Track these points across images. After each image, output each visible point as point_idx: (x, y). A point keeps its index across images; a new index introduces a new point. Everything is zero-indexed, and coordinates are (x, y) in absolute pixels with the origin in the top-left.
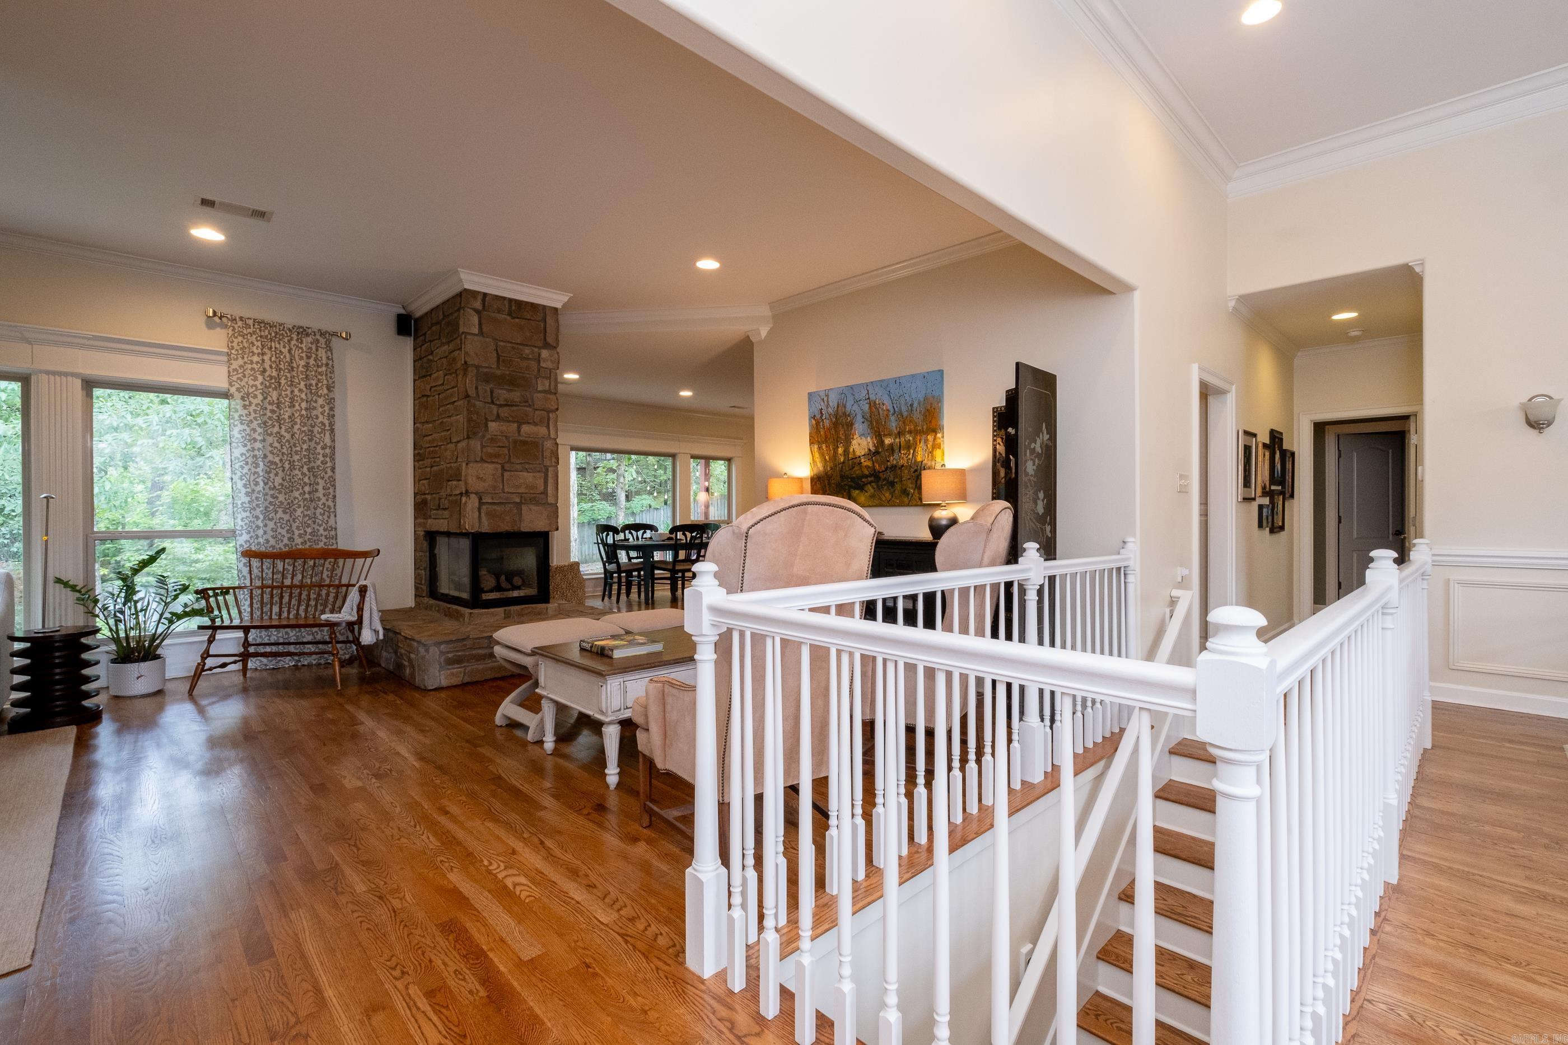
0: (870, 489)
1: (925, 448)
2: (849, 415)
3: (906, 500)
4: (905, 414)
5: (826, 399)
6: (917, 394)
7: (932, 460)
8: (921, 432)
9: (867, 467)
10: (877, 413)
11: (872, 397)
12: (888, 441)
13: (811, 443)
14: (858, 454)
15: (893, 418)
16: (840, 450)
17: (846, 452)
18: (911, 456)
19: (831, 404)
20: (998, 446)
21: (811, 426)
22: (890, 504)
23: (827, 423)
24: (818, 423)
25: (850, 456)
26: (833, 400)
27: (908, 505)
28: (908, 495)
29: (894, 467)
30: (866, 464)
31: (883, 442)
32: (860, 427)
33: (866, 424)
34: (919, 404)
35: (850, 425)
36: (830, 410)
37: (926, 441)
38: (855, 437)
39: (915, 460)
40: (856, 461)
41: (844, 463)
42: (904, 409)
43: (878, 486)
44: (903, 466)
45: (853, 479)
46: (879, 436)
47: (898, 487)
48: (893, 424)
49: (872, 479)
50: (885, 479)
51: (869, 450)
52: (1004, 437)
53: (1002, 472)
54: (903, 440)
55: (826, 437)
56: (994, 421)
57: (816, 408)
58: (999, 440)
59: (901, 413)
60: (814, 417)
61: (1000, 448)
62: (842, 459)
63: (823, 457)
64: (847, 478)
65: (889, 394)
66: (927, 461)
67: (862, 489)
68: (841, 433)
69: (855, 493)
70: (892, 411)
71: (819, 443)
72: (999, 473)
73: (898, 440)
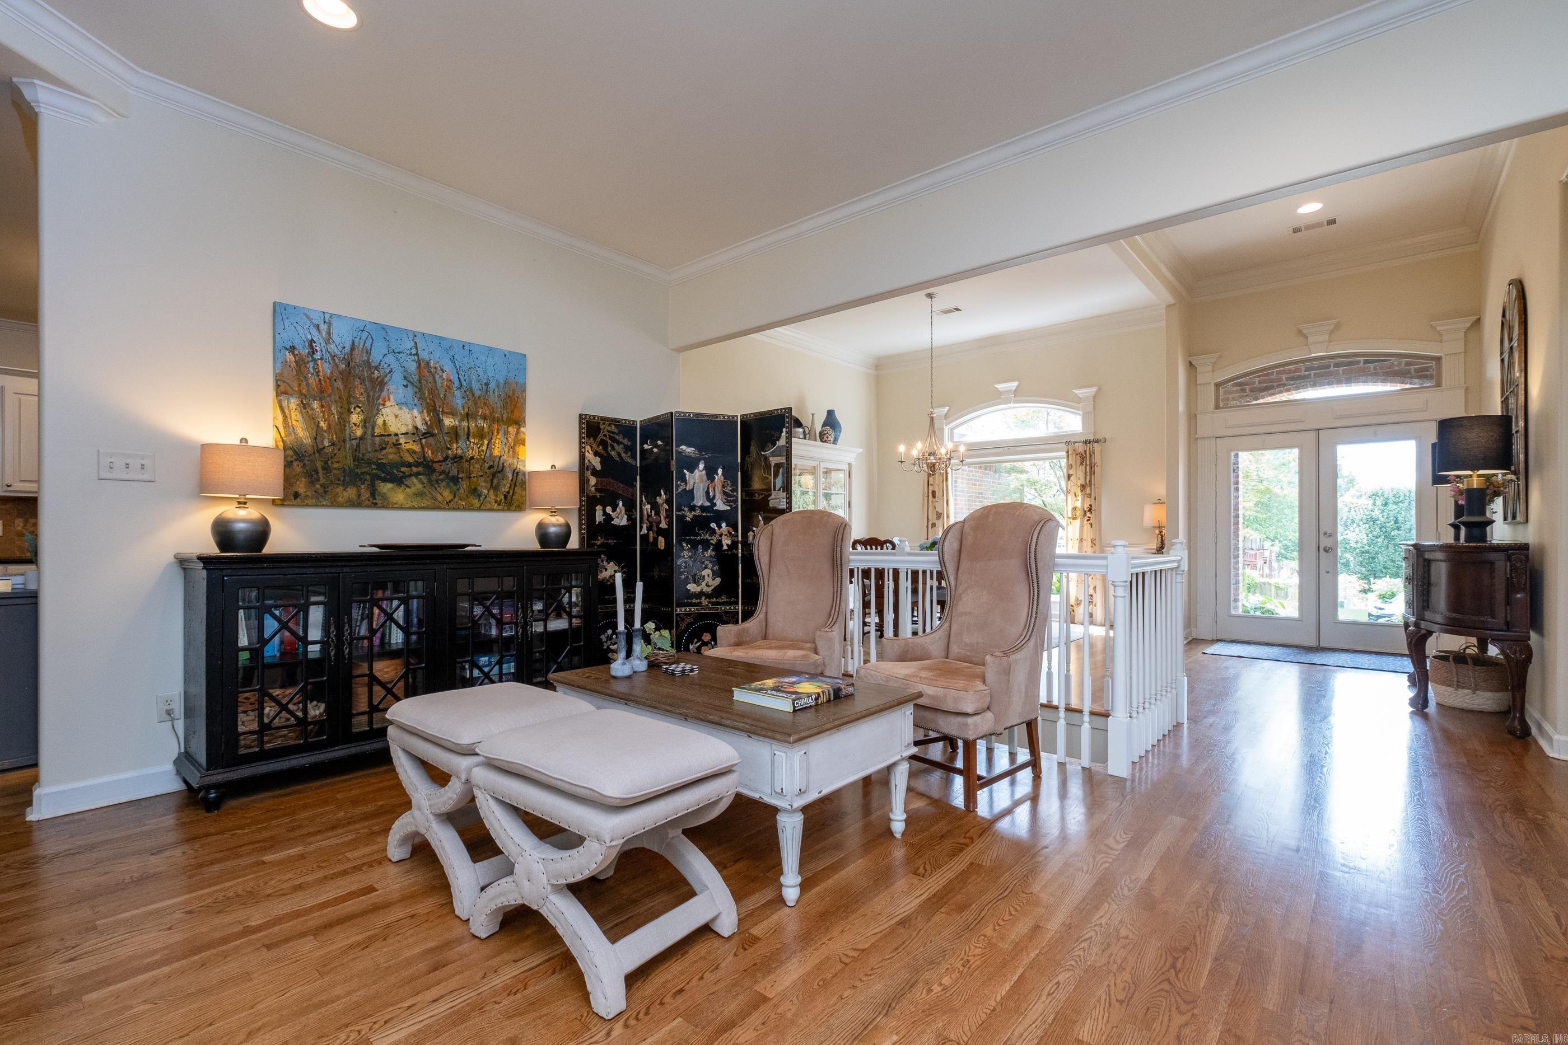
0: (416, 484)
1: (505, 441)
2: (377, 368)
3: (476, 502)
4: (477, 393)
5: (324, 327)
6: (497, 374)
7: (513, 457)
8: (499, 421)
9: (411, 452)
10: (430, 379)
11: (424, 355)
12: (448, 422)
13: (281, 389)
14: (393, 429)
15: (458, 393)
16: (355, 418)
17: (368, 422)
18: (484, 448)
19: (335, 337)
20: (587, 454)
21: (281, 364)
22: (449, 506)
23: (325, 368)
24: (300, 363)
25: (377, 431)
26: (342, 337)
27: (479, 509)
28: (480, 496)
29: (458, 459)
30: (408, 446)
31: (440, 422)
32: (396, 390)
33: (410, 390)
34: (498, 386)
35: (380, 384)
36: (332, 347)
37: (506, 433)
38: (388, 403)
39: (491, 455)
40: (390, 441)
41: (361, 438)
42: (476, 386)
43: (430, 481)
44: (472, 458)
45: (381, 466)
46: (434, 412)
47: (464, 485)
48: (459, 401)
49: (420, 469)
50: (443, 472)
51: (416, 428)
52: (594, 446)
53: (593, 481)
54: (472, 425)
55: (322, 391)
56: (581, 428)
57: (299, 335)
58: (588, 448)
59: (471, 390)
60: (292, 349)
61: (589, 456)
62: (359, 433)
63: (311, 420)
64: (369, 463)
65: (453, 360)
66: (508, 459)
67: (399, 481)
68: (359, 391)
69: (385, 488)
70: (457, 383)
71: (302, 395)
72: (588, 481)
73: (465, 424)
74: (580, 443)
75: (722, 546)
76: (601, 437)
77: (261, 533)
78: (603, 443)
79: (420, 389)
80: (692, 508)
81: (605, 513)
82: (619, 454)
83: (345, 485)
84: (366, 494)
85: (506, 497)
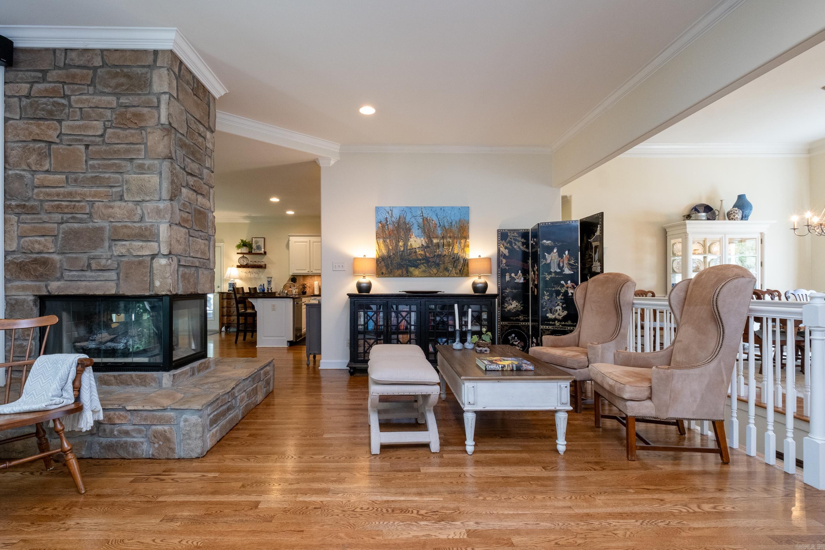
0: (423, 268)
1: (459, 246)
2: (408, 224)
3: (447, 274)
4: (447, 227)
5: (390, 212)
6: (455, 218)
7: (463, 253)
8: (457, 238)
9: (421, 255)
10: (428, 225)
11: (425, 215)
12: (435, 241)
13: (378, 237)
14: (414, 246)
15: (439, 229)
16: (401, 244)
17: (405, 245)
18: (450, 250)
19: (394, 215)
20: (501, 249)
21: (378, 228)
22: (436, 275)
23: (391, 227)
24: (383, 226)
25: (409, 248)
26: (396, 214)
27: (448, 276)
28: (448, 271)
29: (439, 256)
30: (419, 253)
31: (432, 241)
32: (415, 231)
33: (420, 230)
34: (456, 223)
35: (410, 230)
36: (393, 219)
37: (460, 243)
38: (412, 237)
39: (453, 253)
40: (413, 251)
41: (403, 251)
42: (446, 224)
43: (428, 266)
44: (445, 255)
45: (410, 261)
46: (430, 238)
47: (442, 266)
48: (439, 232)
49: (424, 261)
50: (433, 262)
51: (423, 245)
52: (505, 244)
53: (504, 261)
54: (445, 241)
55: (390, 235)
56: (498, 236)
57: (382, 218)
58: (502, 246)
59: (444, 226)
60: (380, 222)
61: (502, 249)
62: (402, 249)
63: (387, 246)
64: (406, 260)
65: (437, 216)
66: (461, 254)
67: (416, 266)
68: (402, 234)
69: (411, 269)
70: (438, 225)
71: (384, 238)
72: (502, 261)
73: (442, 241)
75: (568, 293)
76: (508, 239)
77: (369, 287)
78: (510, 243)
79: (424, 229)
80: (550, 273)
81: (511, 277)
82: (519, 247)
83: (398, 269)
84: (405, 272)
85: (460, 271)
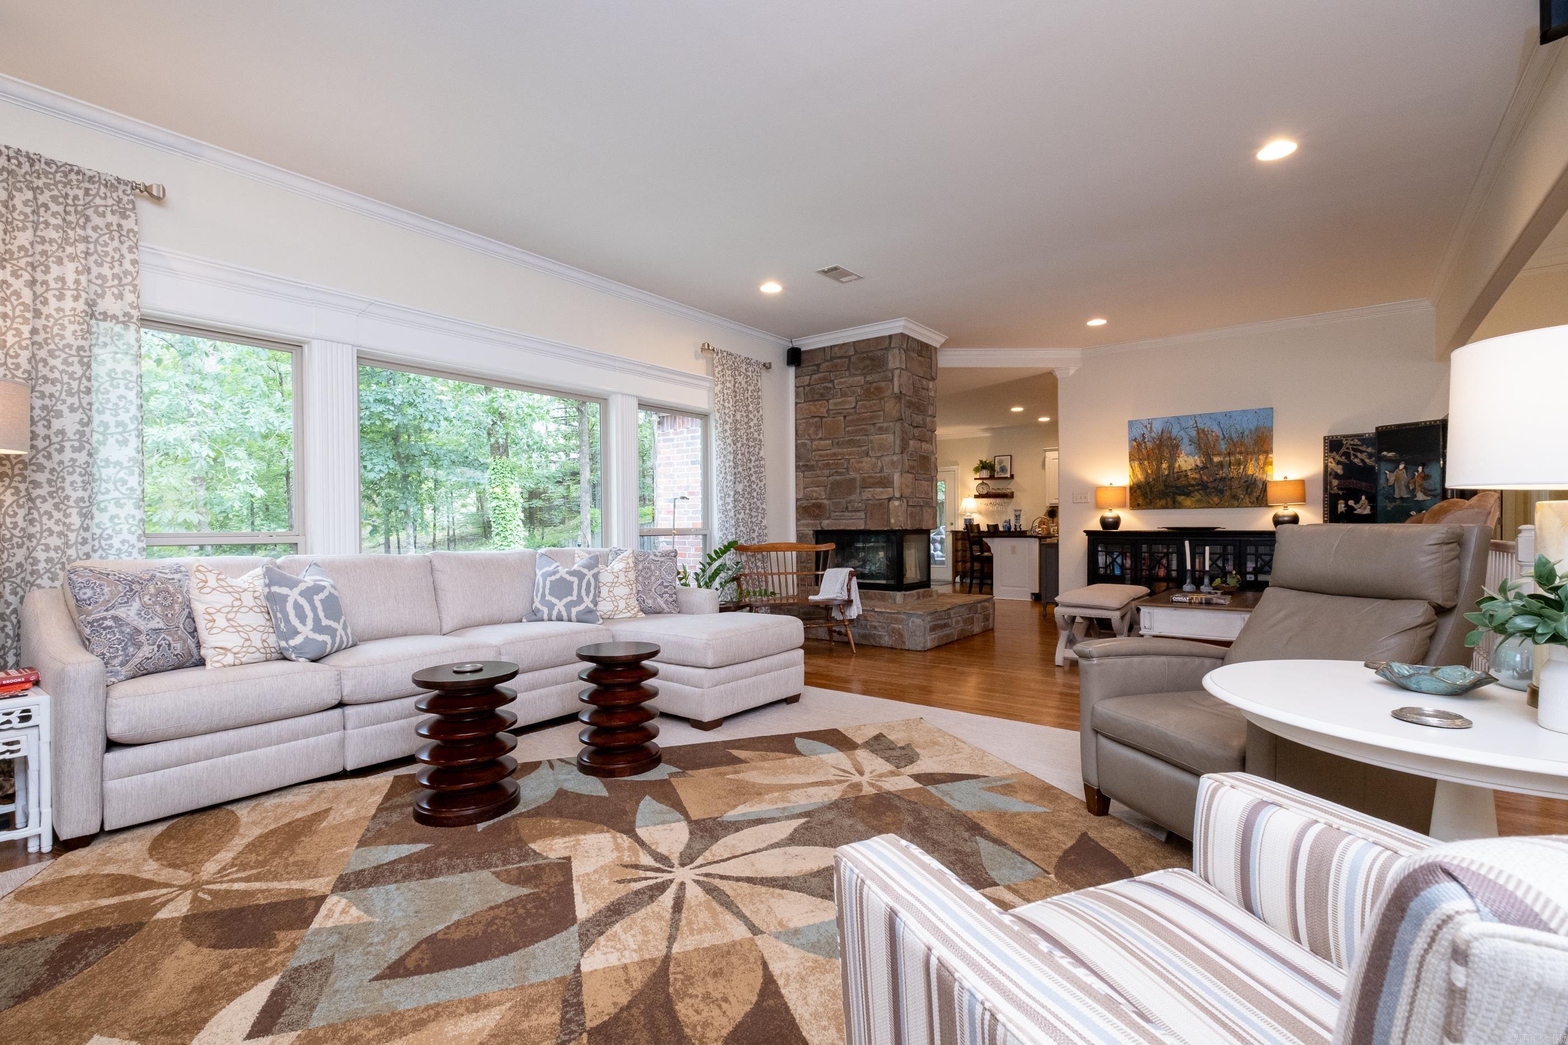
0: (1197, 496)
1: (1256, 464)
2: (1175, 439)
3: (1236, 503)
4: (1235, 440)
5: (1149, 426)
6: (1249, 425)
7: (1263, 474)
8: (1252, 453)
9: (1194, 479)
10: (1205, 438)
11: (1201, 426)
12: (1216, 459)
13: (1132, 459)
14: (1184, 468)
15: (1222, 442)
16: (1164, 466)
17: (1171, 467)
18: (1241, 471)
19: (1154, 429)
20: (1330, 464)
21: (1131, 447)
22: (1217, 506)
23: (1150, 445)
24: (1139, 445)
25: (1176, 470)
26: (1157, 427)
27: (1237, 507)
28: (1238, 499)
29: (1223, 479)
30: (1192, 476)
31: (1211, 460)
32: (1185, 447)
33: (1193, 446)
34: (1251, 431)
35: (1178, 446)
36: (1153, 435)
37: (1257, 460)
38: (1181, 456)
39: (1246, 474)
40: (1183, 474)
41: (1168, 475)
42: (1234, 436)
43: (1205, 493)
44: (1233, 478)
45: (1177, 488)
46: (1208, 456)
47: (1228, 493)
48: (1223, 446)
49: (1199, 487)
50: (1213, 488)
51: (1197, 466)
52: (1338, 458)
53: (1335, 482)
54: (1233, 458)
55: (1149, 456)
56: (1325, 446)
57: (1137, 433)
58: (1331, 460)
59: (1231, 439)
60: (1135, 440)
61: (1332, 465)
62: (1166, 473)
63: (1144, 470)
64: (1172, 487)
65: (1219, 424)
66: (1258, 475)
67: (1188, 495)
68: (1166, 454)
69: (1180, 498)
70: (1221, 437)
71: (1140, 459)
72: (1331, 483)
73: (1227, 459)
74: (1325, 456)
76: (1344, 449)
77: (1117, 522)
78: (1347, 455)
79: (1199, 445)
80: (1394, 499)
81: (1347, 505)
82: (1362, 461)
83: (1160, 499)
84: (1170, 503)
85: (1257, 499)
